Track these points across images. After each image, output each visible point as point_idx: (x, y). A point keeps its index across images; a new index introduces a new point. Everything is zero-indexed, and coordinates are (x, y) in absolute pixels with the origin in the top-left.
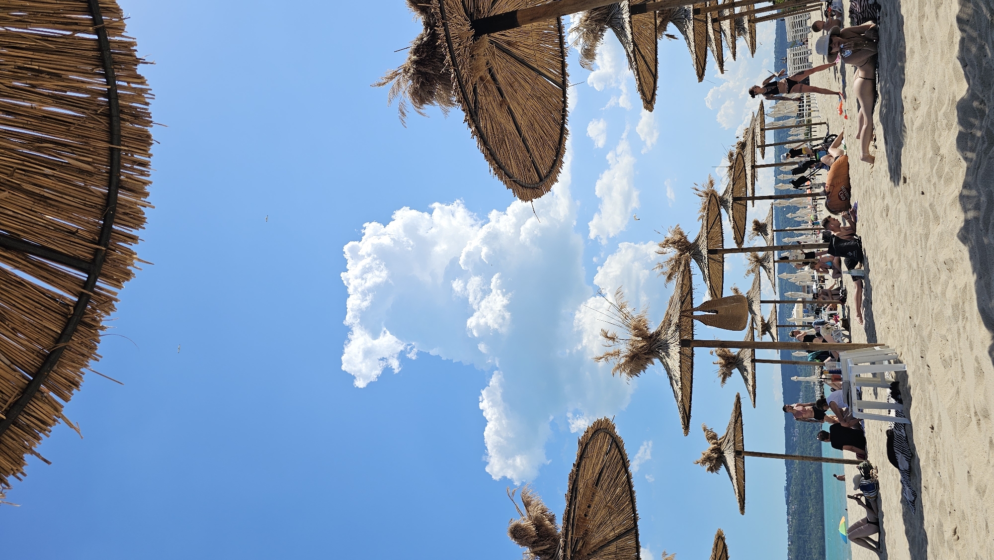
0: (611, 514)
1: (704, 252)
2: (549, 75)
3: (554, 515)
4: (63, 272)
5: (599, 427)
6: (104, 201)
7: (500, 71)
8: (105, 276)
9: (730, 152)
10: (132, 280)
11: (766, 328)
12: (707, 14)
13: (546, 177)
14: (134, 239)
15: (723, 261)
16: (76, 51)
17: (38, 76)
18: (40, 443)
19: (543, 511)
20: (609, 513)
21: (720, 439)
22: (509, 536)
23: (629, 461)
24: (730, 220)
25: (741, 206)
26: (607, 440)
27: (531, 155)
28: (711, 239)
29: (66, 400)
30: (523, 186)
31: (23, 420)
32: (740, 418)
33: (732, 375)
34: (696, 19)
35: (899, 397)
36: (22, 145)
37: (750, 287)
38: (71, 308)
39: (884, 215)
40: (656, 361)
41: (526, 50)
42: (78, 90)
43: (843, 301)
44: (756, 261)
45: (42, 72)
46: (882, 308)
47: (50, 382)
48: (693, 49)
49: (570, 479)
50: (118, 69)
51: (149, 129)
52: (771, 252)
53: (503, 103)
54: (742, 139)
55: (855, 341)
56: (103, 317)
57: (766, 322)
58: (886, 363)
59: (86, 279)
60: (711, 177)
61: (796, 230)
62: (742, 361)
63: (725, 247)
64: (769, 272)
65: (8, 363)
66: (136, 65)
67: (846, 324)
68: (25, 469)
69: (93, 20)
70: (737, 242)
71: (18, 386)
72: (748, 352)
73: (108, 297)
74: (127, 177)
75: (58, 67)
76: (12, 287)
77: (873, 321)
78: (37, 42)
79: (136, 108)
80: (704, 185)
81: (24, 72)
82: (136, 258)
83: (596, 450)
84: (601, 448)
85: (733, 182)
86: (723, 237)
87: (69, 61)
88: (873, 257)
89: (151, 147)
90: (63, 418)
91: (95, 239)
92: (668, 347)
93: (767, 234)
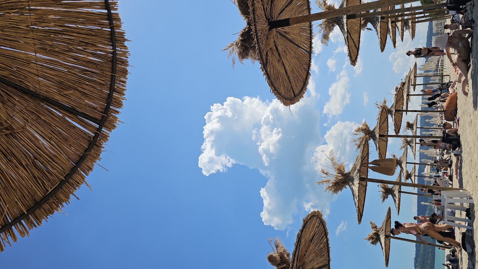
0: (317, 256)
1: (377, 136)
2: (303, 47)
3: (289, 253)
4: (90, 124)
5: (314, 214)
6: (107, 96)
7: (280, 45)
8: (105, 126)
9: (396, 87)
10: (116, 129)
11: (409, 176)
12: (388, 19)
13: (298, 95)
14: (118, 112)
15: (387, 141)
16: (102, 36)
17: (87, 45)
18: (76, 191)
19: (285, 251)
20: (316, 256)
21: (378, 229)
22: (267, 260)
23: (328, 232)
24: (393, 121)
25: (400, 115)
26: (318, 221)
27: (291, 84)
28: (382, 130)
29: (87, 175)
30: (286, 99)
31: (71, 180)
32: (389, 220)
33: (388, 198)
34: (382, 21)
35: (470, 216)
36: (79, 72)
37: (401, 155)
38: (92, 138)
39: (470, 125)
40: (347, 186)
41: (293, 36)
42: (101, 51)
43: (450, 166)
44: (406, 142)
45: (89, 43)
46: (466, 171)
47: (82, 167)
48: (379, 36)
49: (297, 237)
50: (118, 43)
51: (127, 68)
52: (415, 138)
53: (280, 60)
54: (404, 81)
55: (454, 187)
56: (103, 143)
57: (409, 173)
58: (466, 198)
59: (98, 127)
60: (385, 99)
61: (430, 128)
62: (394, 191)
63: (389, 134)
64: (413, 148)
65: (67, 158)
66: (124, 42)
67: (451, 178)
68: (70, 200)
69: (110, 23)
70: (396, 132)
71: (70, 168)
72: (397, 187)
73: (106, 135)
74: (117, 87)
75: (95, 42)
76: (71, 128)
77: (462, 177)
78: (88, 32)
79: (123, 59)
80: (381, 103)
81: (82, 43)
82: (118, 120)
83: (312, 225)
84: (314, 224)
85: (396, 102)
86: (388, 129)
87: (99, 39)
88: (464, 145)
89: (127, 75)
90: (85, 182)
91: (103, 112)
92: (353, 180)
93: (413, 129)
